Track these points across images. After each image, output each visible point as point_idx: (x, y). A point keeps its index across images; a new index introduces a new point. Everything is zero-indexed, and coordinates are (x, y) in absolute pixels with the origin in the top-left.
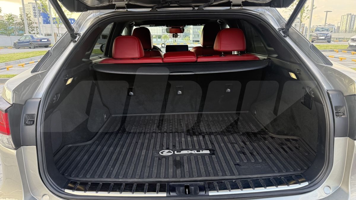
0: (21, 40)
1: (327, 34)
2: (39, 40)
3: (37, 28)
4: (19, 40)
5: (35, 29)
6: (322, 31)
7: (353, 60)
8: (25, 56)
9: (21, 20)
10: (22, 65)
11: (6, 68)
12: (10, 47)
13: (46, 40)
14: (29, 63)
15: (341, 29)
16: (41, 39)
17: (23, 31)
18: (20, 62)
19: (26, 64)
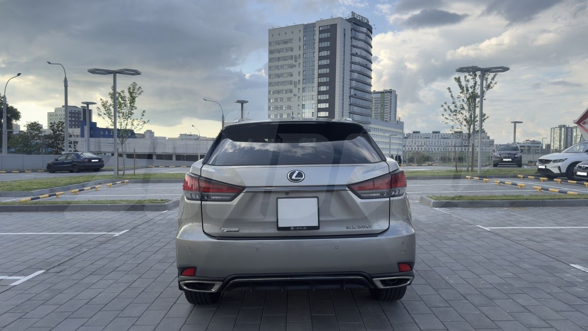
0: (60, 160)
1: (515, 154)
2: (87, 160)
3: (76, 144)
4: (56, 160)
5: (72, 145)
6: (510, 150)
7: (534, 187)
8: (74, 181)
9: (52, 132)
10: (75, 192)
11: (55, 195)
12: (41, 170)
13: (97, 160)
14: (84, 190)
15: (552, 148)
16: (90, 159)
17: (52, 147)
18: (69, 189)
19: (80, 191)
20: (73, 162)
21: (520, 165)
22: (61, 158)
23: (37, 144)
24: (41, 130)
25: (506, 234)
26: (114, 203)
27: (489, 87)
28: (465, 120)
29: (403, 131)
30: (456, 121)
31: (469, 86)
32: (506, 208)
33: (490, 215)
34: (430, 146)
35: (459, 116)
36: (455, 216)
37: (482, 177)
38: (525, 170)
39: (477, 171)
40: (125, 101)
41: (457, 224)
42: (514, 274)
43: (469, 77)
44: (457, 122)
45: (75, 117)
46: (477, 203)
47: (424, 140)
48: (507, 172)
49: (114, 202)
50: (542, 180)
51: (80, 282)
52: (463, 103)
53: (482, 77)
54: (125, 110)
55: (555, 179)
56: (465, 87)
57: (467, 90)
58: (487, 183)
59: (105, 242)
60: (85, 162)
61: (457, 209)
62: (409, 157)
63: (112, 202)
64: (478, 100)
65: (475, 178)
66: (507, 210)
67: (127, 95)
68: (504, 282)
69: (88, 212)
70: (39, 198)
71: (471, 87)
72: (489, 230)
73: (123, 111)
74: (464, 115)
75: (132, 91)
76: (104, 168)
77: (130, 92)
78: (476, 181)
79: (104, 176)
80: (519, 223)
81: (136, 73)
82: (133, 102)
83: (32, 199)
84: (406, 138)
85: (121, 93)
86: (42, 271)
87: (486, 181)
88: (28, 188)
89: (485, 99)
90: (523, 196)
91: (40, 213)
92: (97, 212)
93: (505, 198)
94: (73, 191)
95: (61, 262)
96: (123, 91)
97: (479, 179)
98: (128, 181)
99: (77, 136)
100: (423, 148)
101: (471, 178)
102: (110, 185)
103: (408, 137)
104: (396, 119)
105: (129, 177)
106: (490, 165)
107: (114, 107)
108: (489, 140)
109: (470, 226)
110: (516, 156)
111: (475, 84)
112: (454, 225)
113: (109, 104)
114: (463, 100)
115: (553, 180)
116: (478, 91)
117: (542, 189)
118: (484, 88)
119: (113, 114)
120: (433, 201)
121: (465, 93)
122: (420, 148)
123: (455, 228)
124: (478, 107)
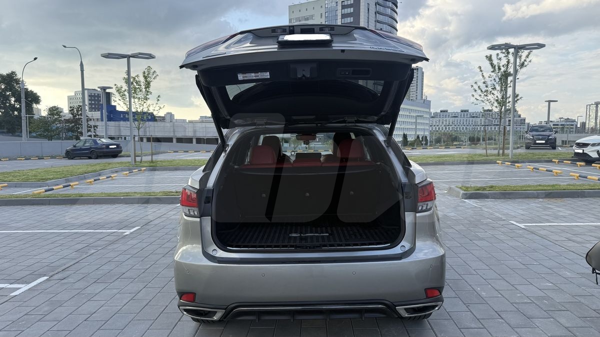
0: (78, 146)
2: (104, 146)
4: (75, 146)
5: (92, 129)
6: (543, 131)
7: (571, 174)
8: (90, 169)
9: (71, 116)
10: (91, 182)
11: (70, 185)
12: (60, 156)
13: (115, 146)
14: (99, 179)
15: (587, 126)
16: (107, 146)
17: (73, 131)
18: (85, 178)
19: (95, 180)
20: (91, 148)
21: (554, 148)
22: (80, 145)
23: (57, 128)
24: (61, 114)
25: (543, 232)
26: (127, 196)
27: (522, 65)
28: (497, 101)
29: (430, 110)
30: (487, 102)
31: (501, 65)
32: (541, 200)
33: (524, 208)
34: (459, 125)
35: (490, 97)
36: (486, 210)
37: (514, 162)
38: (560, 154)
39: (508, 155)
40: (140, 85)
41: (489, 220)
42: (554, 284)
43: (501, 55)
44: (488, 104)
45: (95, 100)
46: (509, 194)
47: (451, 120)
48: (541, 156)
49: (127, 194)
50: (579, 166)
51: (82, 292)
52: (495, 83)
53: (516, 55)
54: (141, 95)
55: (593, 165)
56: (497, 66)
57: (499, 69)
58: (519, 168)
59: (113, 243)
60: (103, 148)
61: (488, 201)
62: (436, 138)
63: (125, 194)
64: (510, 79)
65: (506, 163)
66: (542, 202)
67: (142, 79)
68: (543, 295)
69: (101, 205)
70: (53, 189)
71: (503, 66)
72: (523, 227)
73: (138, 96)
74: (495, 96)
75: (146, 75)
76: (123, 153)
77: (144, 76)
78: (508, 166)
79: (121, 163)
80: (557, 218)
81: (150, 57)
82: (148, 87)
83: (46, 191)
84: (432, 117)
85: (136, 77)
86: (45, 278)
87: (518, 166)
88: (44, 178)
89: (518, 79)
90: (560, 185)
91: (52, 206)
92: (109, 206)
93: (541, 188)
94: (88, 181)
95: (67, 266)
96: (137, 76)
97: (511, 165)
98: (145, 168)
99: (98, 119)
100: (451, 127)
101: (502, 163)
102: (126, 174)
103: (435, 116)
104: (422, 97)
105: (146, 164)
106: (522, 146)
107: (129, 93)
108: (520, 119)
109: (502, 223)
110: (550, 137)
111: (508, 62)
112: (485, 221)
113: (123, 89)
114: (495, 79)
115: (591, 165)
116: (511, 70)
117: (580, 176)
118: (517, 67)
119: (128, 100)
120: (462, 192)
121: (497, 71)
122: (448, 127)
123: (487, 224)
124: (510, 87)
